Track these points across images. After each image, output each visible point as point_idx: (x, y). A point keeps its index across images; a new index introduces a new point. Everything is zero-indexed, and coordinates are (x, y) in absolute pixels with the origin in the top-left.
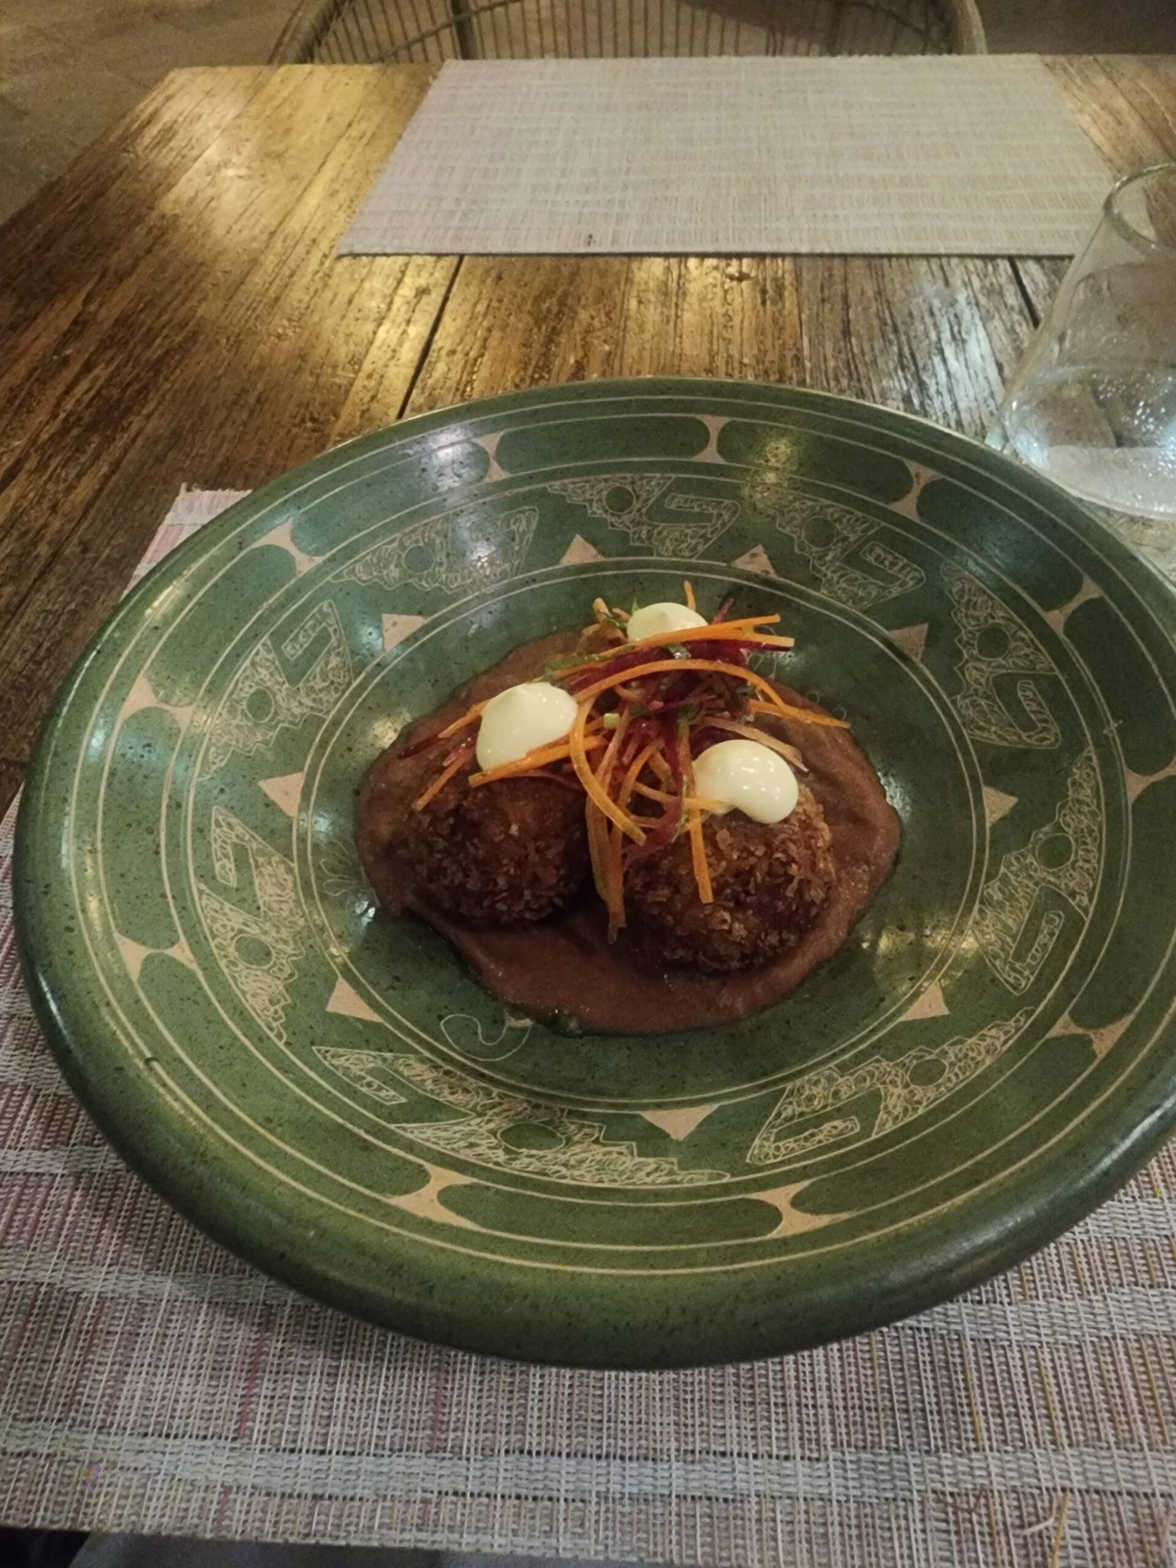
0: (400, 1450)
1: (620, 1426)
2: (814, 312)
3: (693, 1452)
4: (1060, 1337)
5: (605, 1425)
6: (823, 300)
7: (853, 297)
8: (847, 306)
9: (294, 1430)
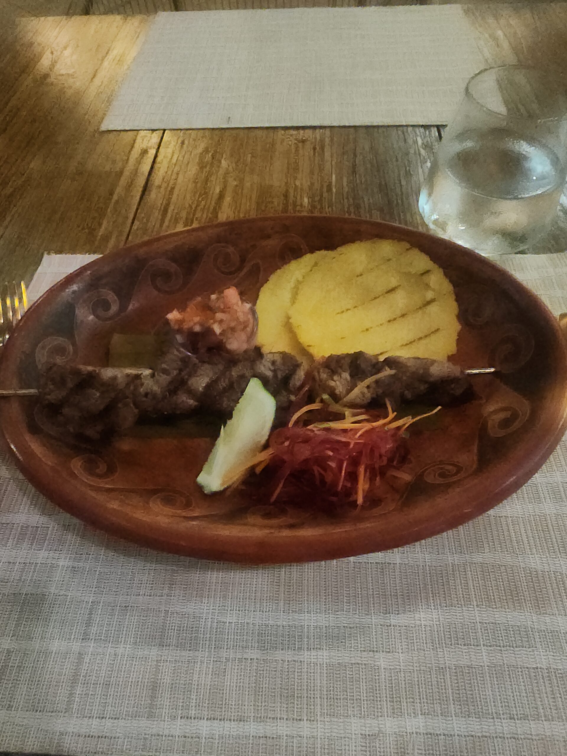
0: (136, 717)
1: (230, 706)
2: (339, 161)
3: (261, 717)
4: (422, 668)
5: (224, 706)
6: (344, 153)
7: (358, 151)
8: (355, 155)
9: (91, 708)
